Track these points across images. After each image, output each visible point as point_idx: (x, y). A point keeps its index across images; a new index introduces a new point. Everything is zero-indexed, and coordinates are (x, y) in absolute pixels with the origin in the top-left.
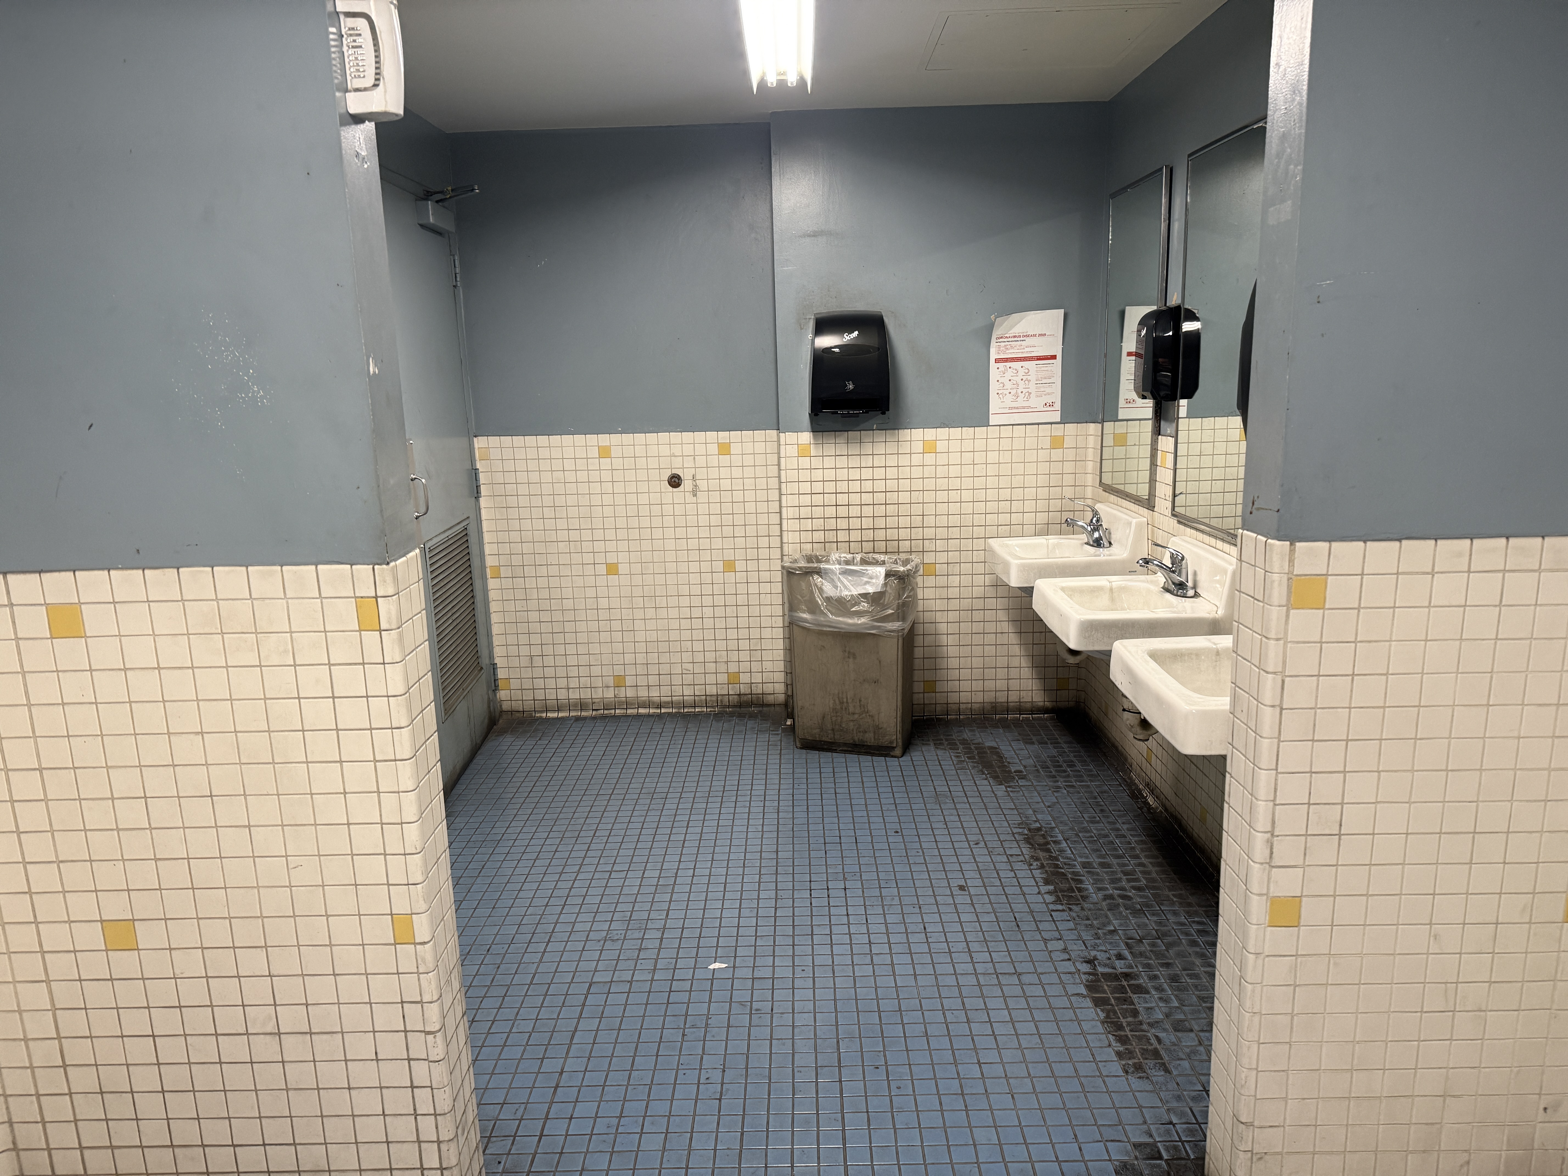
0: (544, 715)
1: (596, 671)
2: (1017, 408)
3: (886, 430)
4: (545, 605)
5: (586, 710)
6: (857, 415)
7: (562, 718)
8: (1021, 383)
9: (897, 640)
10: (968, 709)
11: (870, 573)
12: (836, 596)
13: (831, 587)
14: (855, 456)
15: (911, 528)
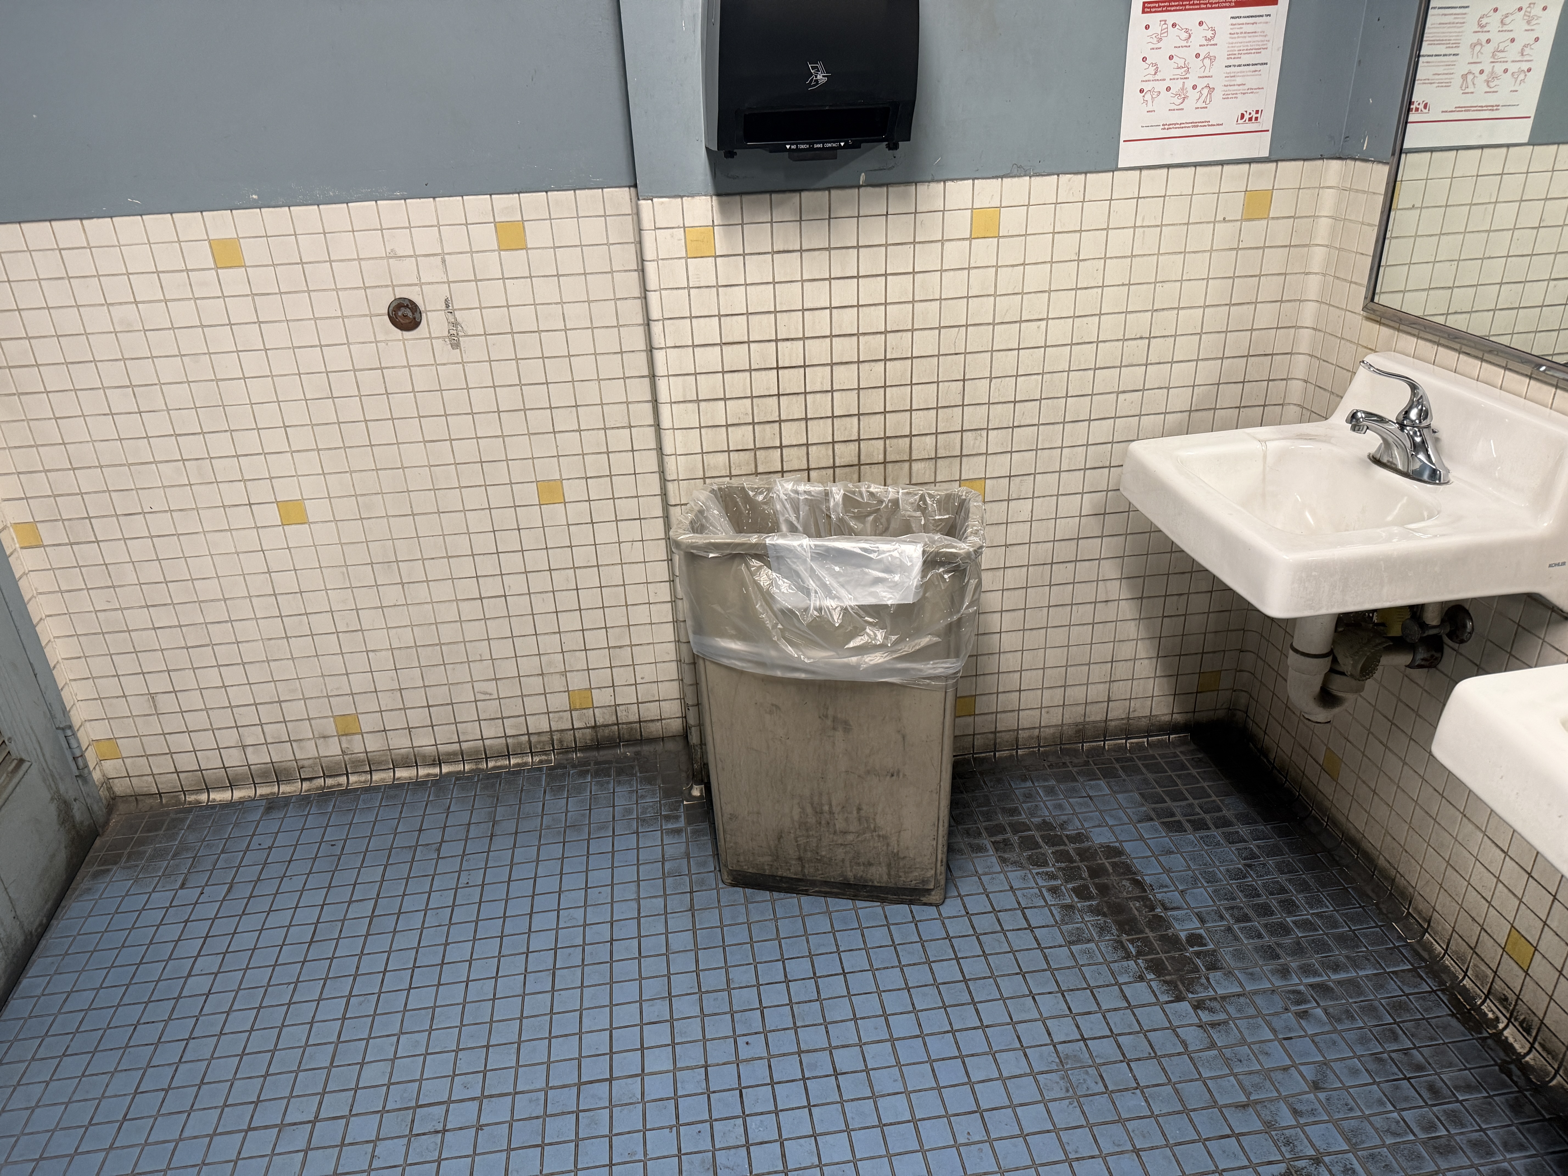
0: (204, 797)
1: (295, 710)
2: (1181, 127)
3: (888, 185)
4: (158, 595)
5: (289, 781)
7: (241, 802)
8: (1196, 64)
9: (943, 694)
10: (1033, 738)
11: (887, 557)
12: (806, 610)
13: (792, 589)
14: (817, 253)
15: (937, 408)
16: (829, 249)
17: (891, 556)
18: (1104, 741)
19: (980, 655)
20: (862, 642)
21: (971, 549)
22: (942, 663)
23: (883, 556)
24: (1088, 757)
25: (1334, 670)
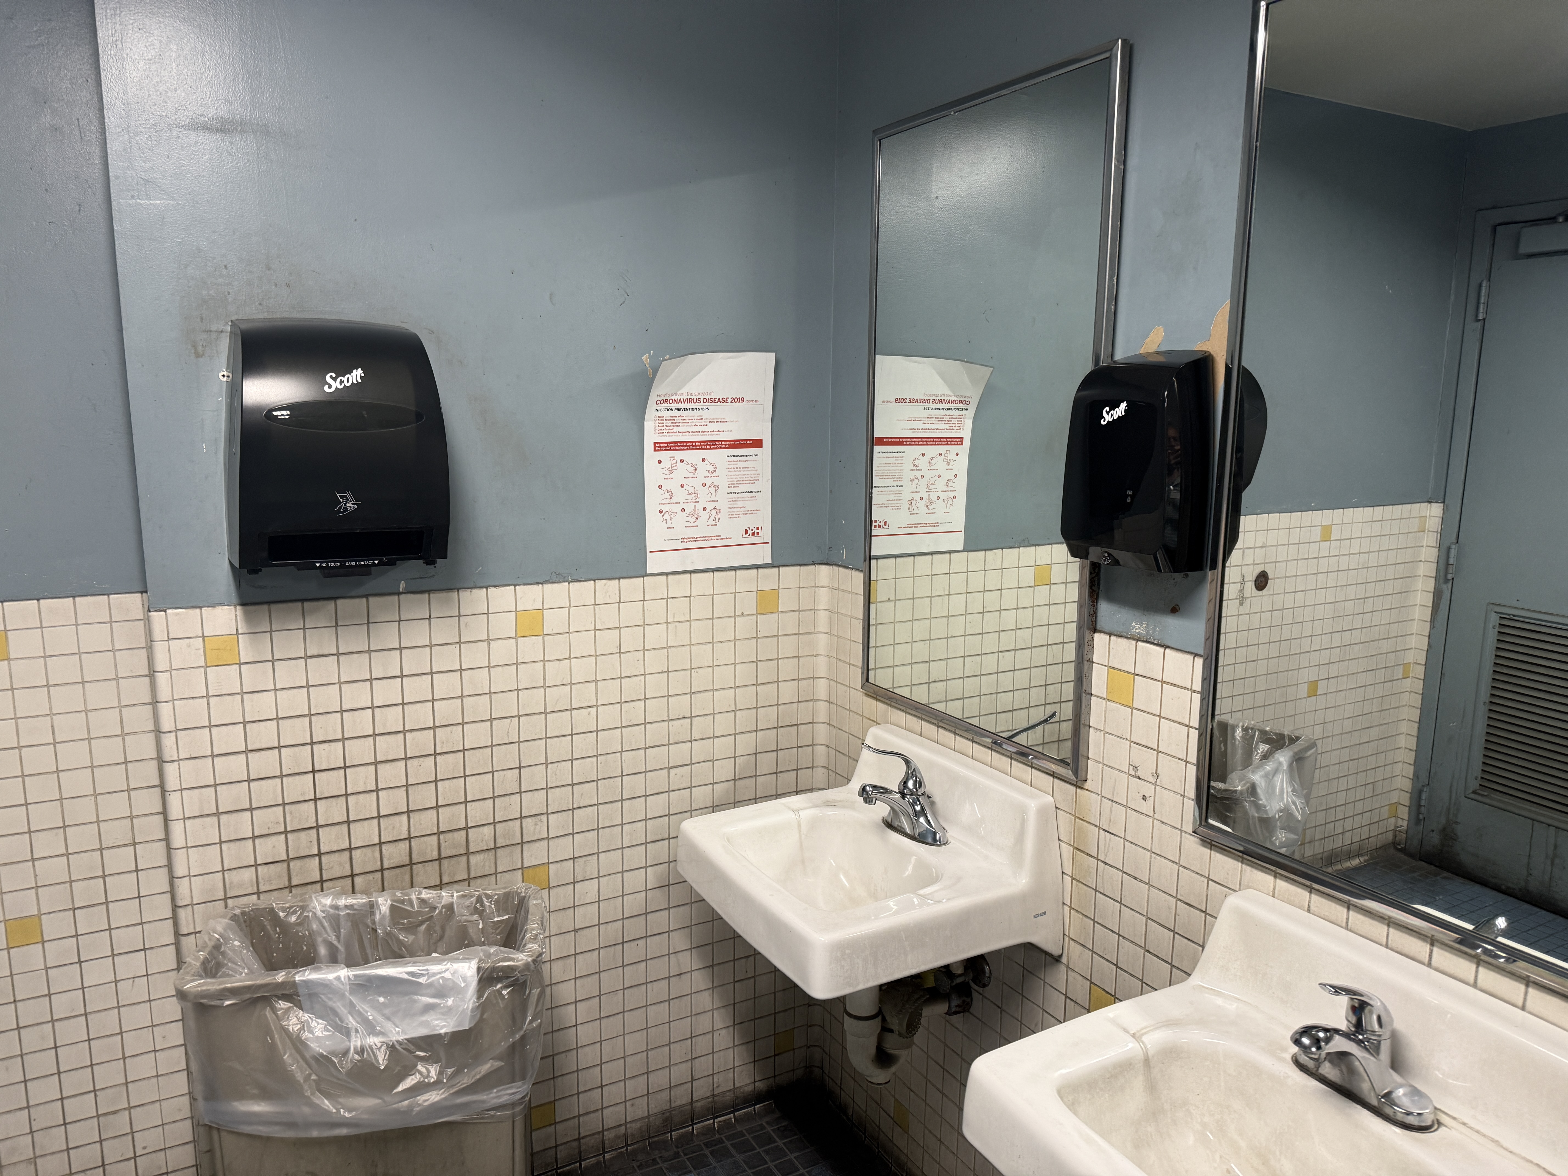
2: (697, 539)
3: (428, 591)
6: (366, 571)
8: (703, 491)
9: (511, 1123)
10: (619, 1138)
11: (438, 979)
12: (346, 1053)
13: (329, 1031)
14: (356, 656)
15: (494, 798)
16: (369, 652)
17: (442, 978)
18: (692, 1125)
19: (557, 1054)
20: (413, 1082)
21: (530, 960)
22: (507, 1089)
23: (434, 978)
24: (677, 1147)
25: (885, 1029)
